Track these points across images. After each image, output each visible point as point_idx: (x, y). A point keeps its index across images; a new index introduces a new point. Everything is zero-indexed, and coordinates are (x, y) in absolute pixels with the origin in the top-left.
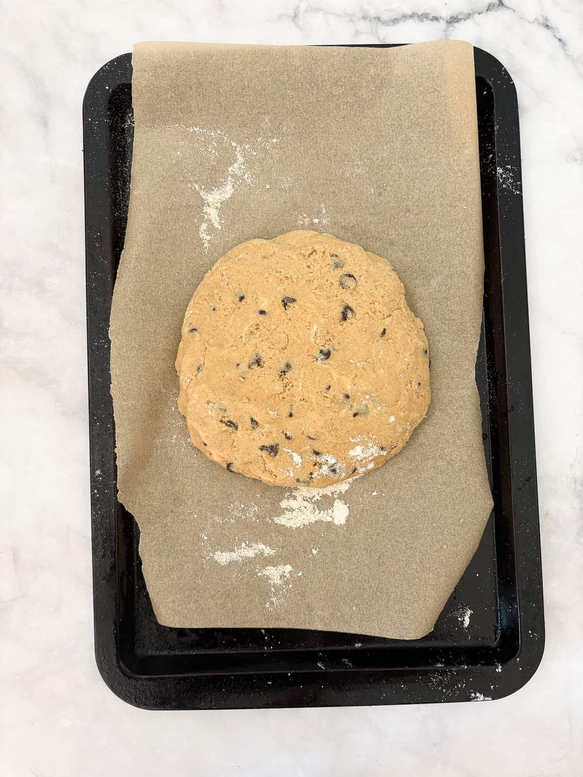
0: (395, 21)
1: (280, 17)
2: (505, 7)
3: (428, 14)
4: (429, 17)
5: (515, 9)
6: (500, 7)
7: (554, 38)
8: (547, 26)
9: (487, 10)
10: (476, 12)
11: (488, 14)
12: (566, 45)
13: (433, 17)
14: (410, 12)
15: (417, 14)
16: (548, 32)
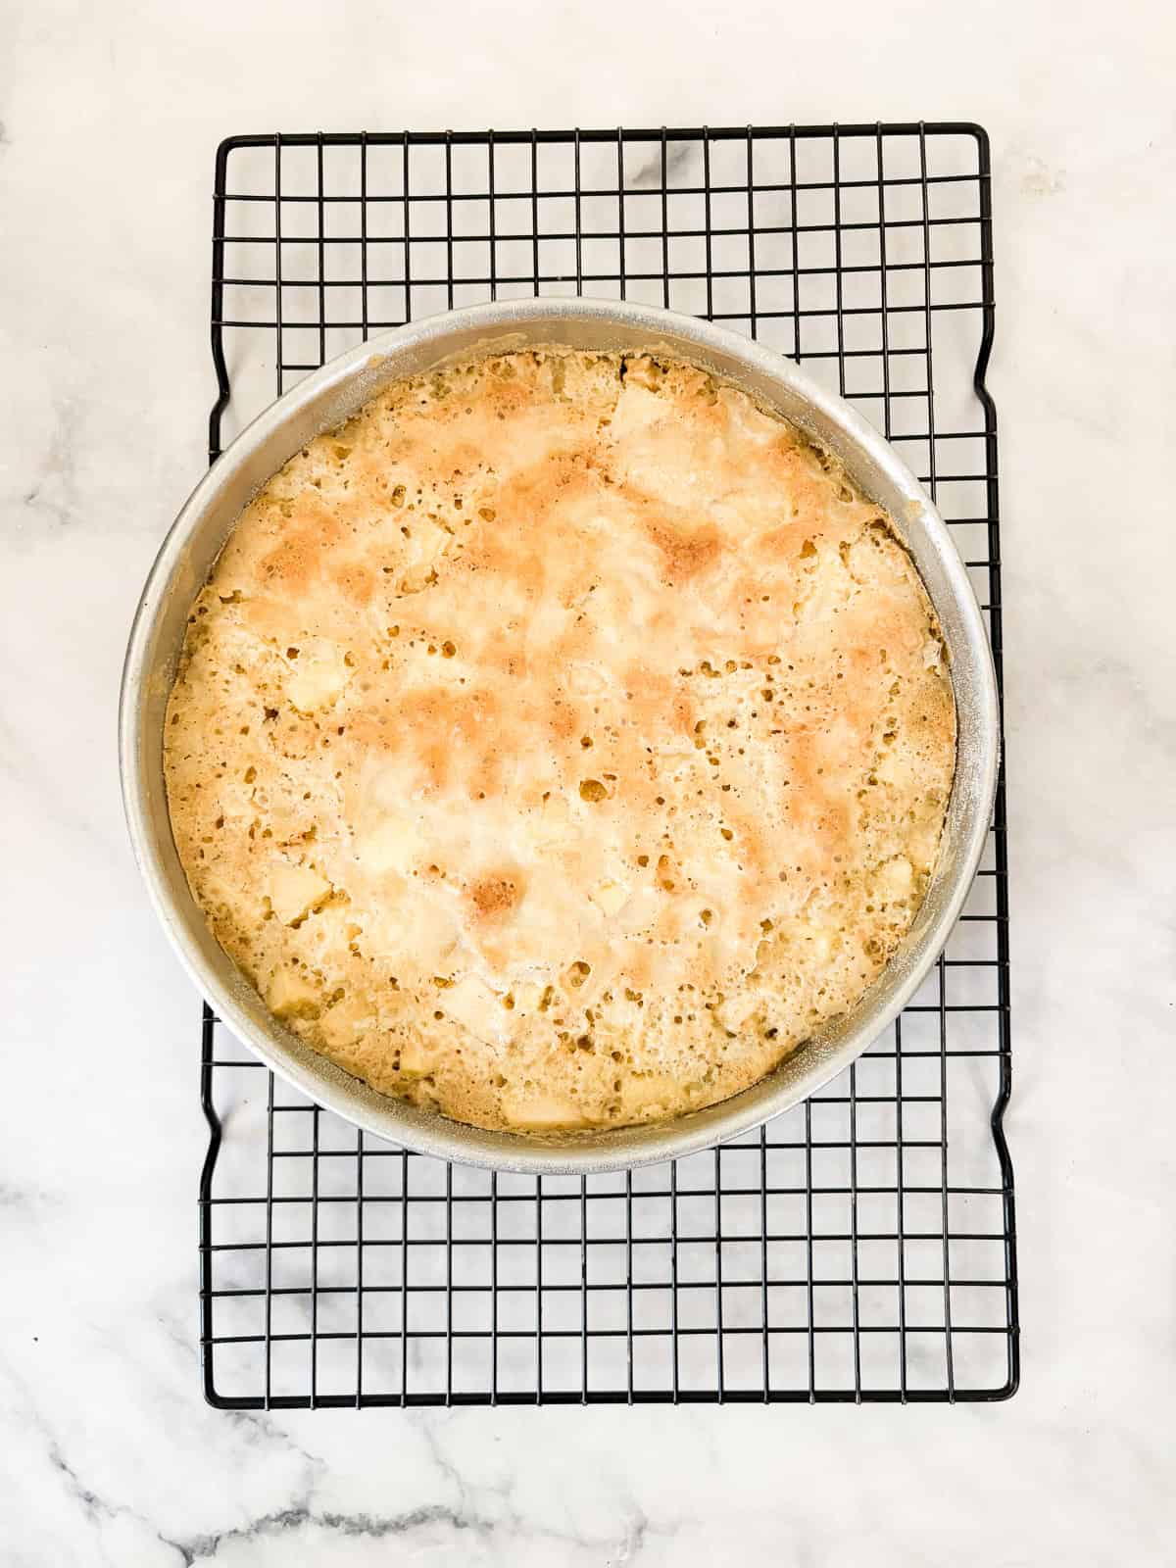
0: (421, 1518)
1: (673, 1529)
2: (179, 1547)
3: (347, 1533)
4: (346, 1526)
5: (157, 1539)
6: (191, 1545)
7: (75, 1472)
8: (90, 1500)
9: (218, 1539)
10: (243, 1535)
11: (218, 1531)
12: (51, 1456)
13: (336, 1526)
14: (389, 1536)
15: (373, 1534)
16: (89, 1487)
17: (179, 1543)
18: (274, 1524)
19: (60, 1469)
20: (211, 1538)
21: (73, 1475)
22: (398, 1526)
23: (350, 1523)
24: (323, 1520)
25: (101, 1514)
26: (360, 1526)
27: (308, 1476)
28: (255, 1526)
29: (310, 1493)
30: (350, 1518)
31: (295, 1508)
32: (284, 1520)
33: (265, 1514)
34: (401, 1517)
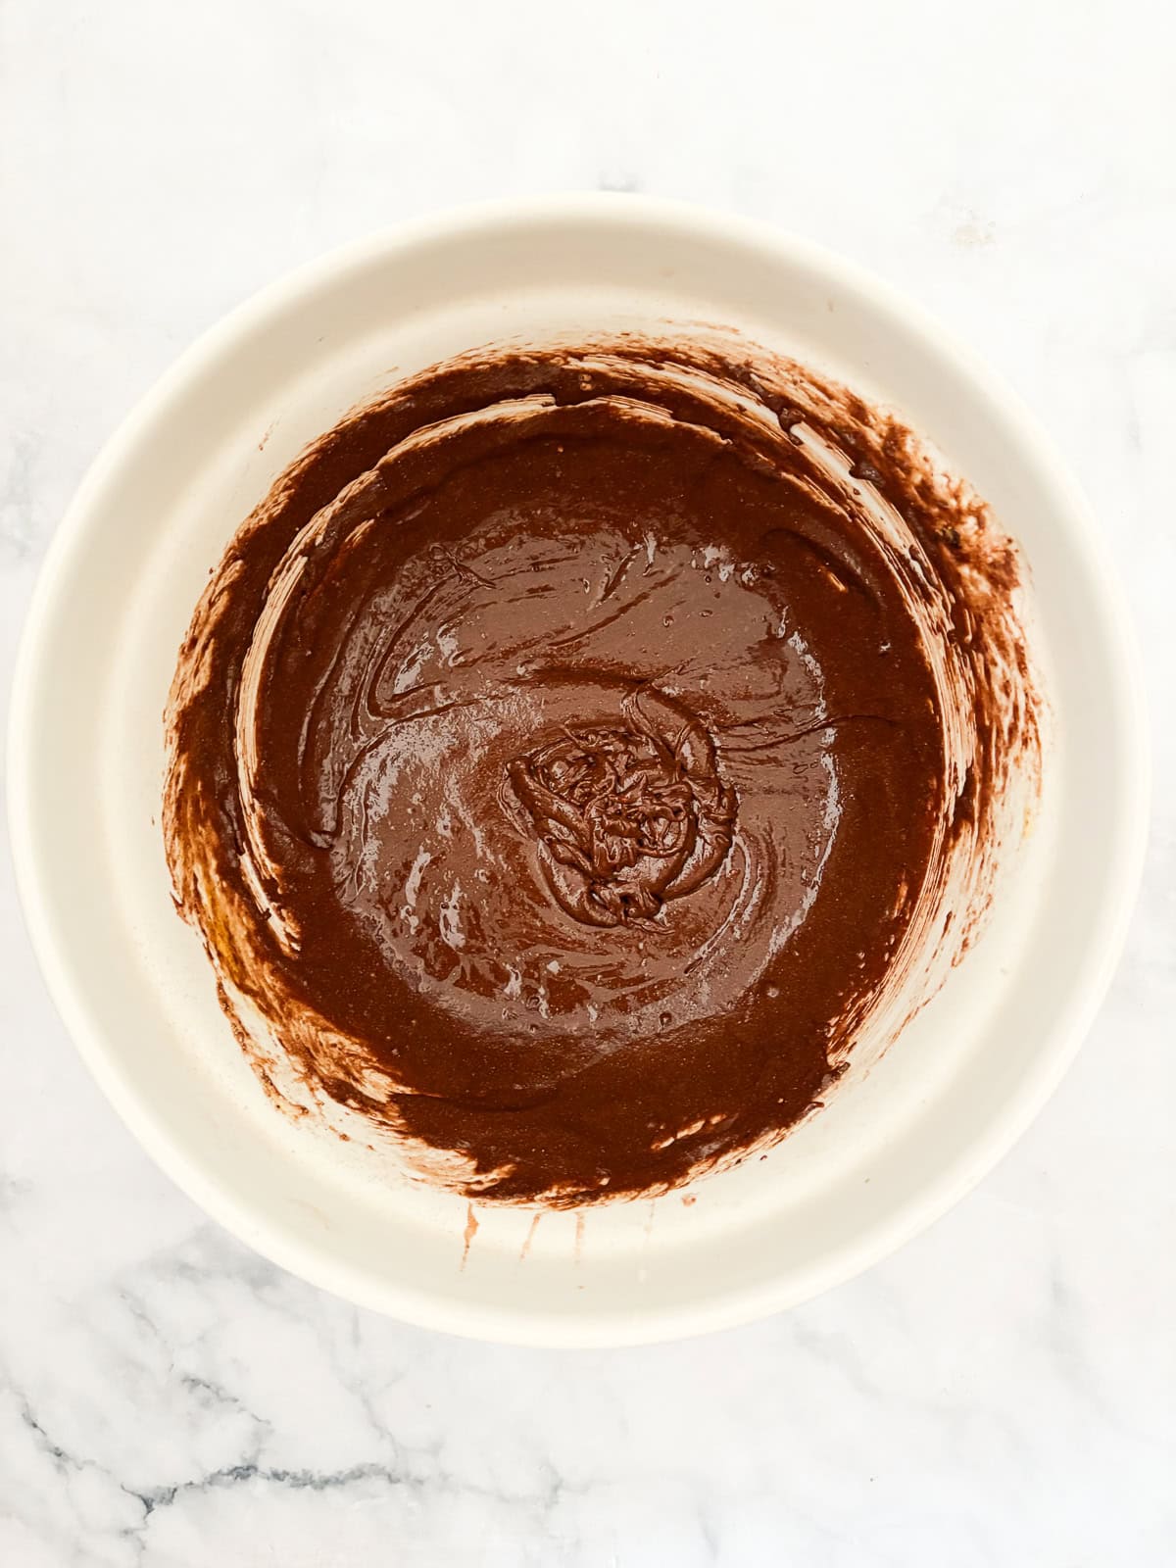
17: (140, 1493)
18: (226, 1478)
19: (32, 1427)
20: (169, 1489)
21: (43, 1432)
22: (337, 1481)
23: (294, 1478)
24: (269, 1473)
25: (70, 1466)
26: (302, 1481)
27: (258, 1437)
28: (209, 1480)
29: (259, 1451)
30: (295, 1473)
31: (245, 1465)
32: (235, 1475)
33: (216, 1471)
34: (340, 1473)
